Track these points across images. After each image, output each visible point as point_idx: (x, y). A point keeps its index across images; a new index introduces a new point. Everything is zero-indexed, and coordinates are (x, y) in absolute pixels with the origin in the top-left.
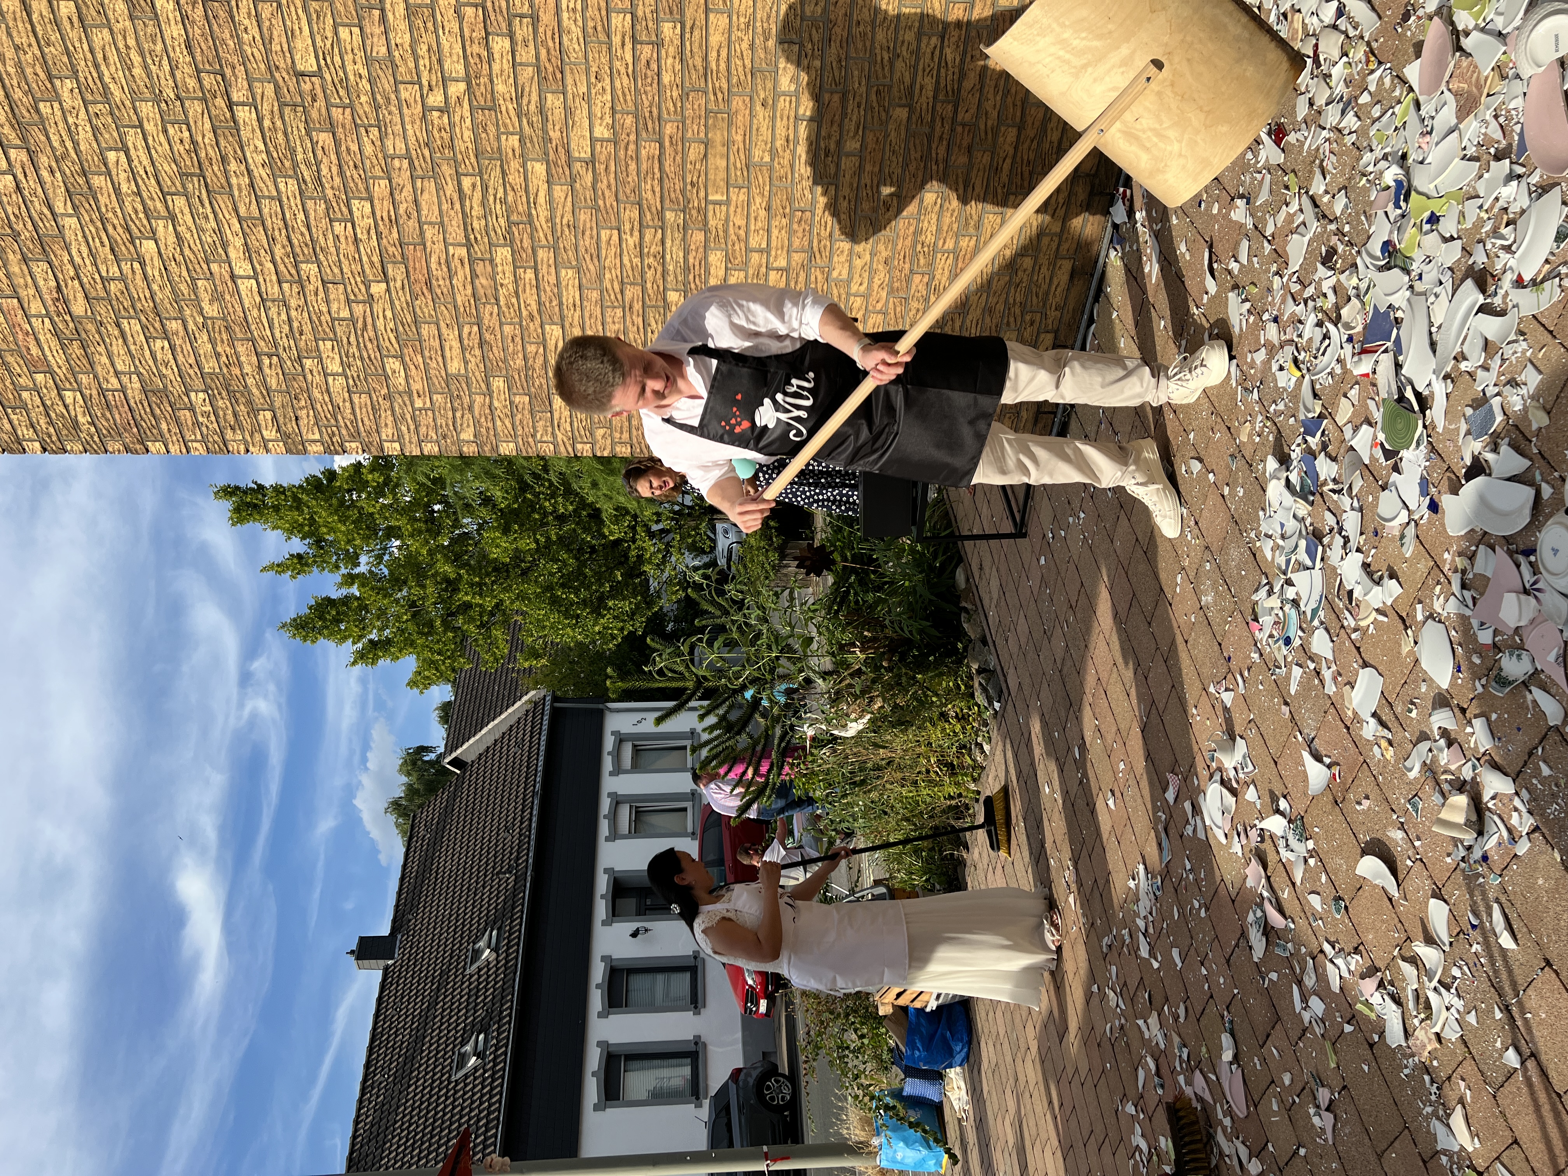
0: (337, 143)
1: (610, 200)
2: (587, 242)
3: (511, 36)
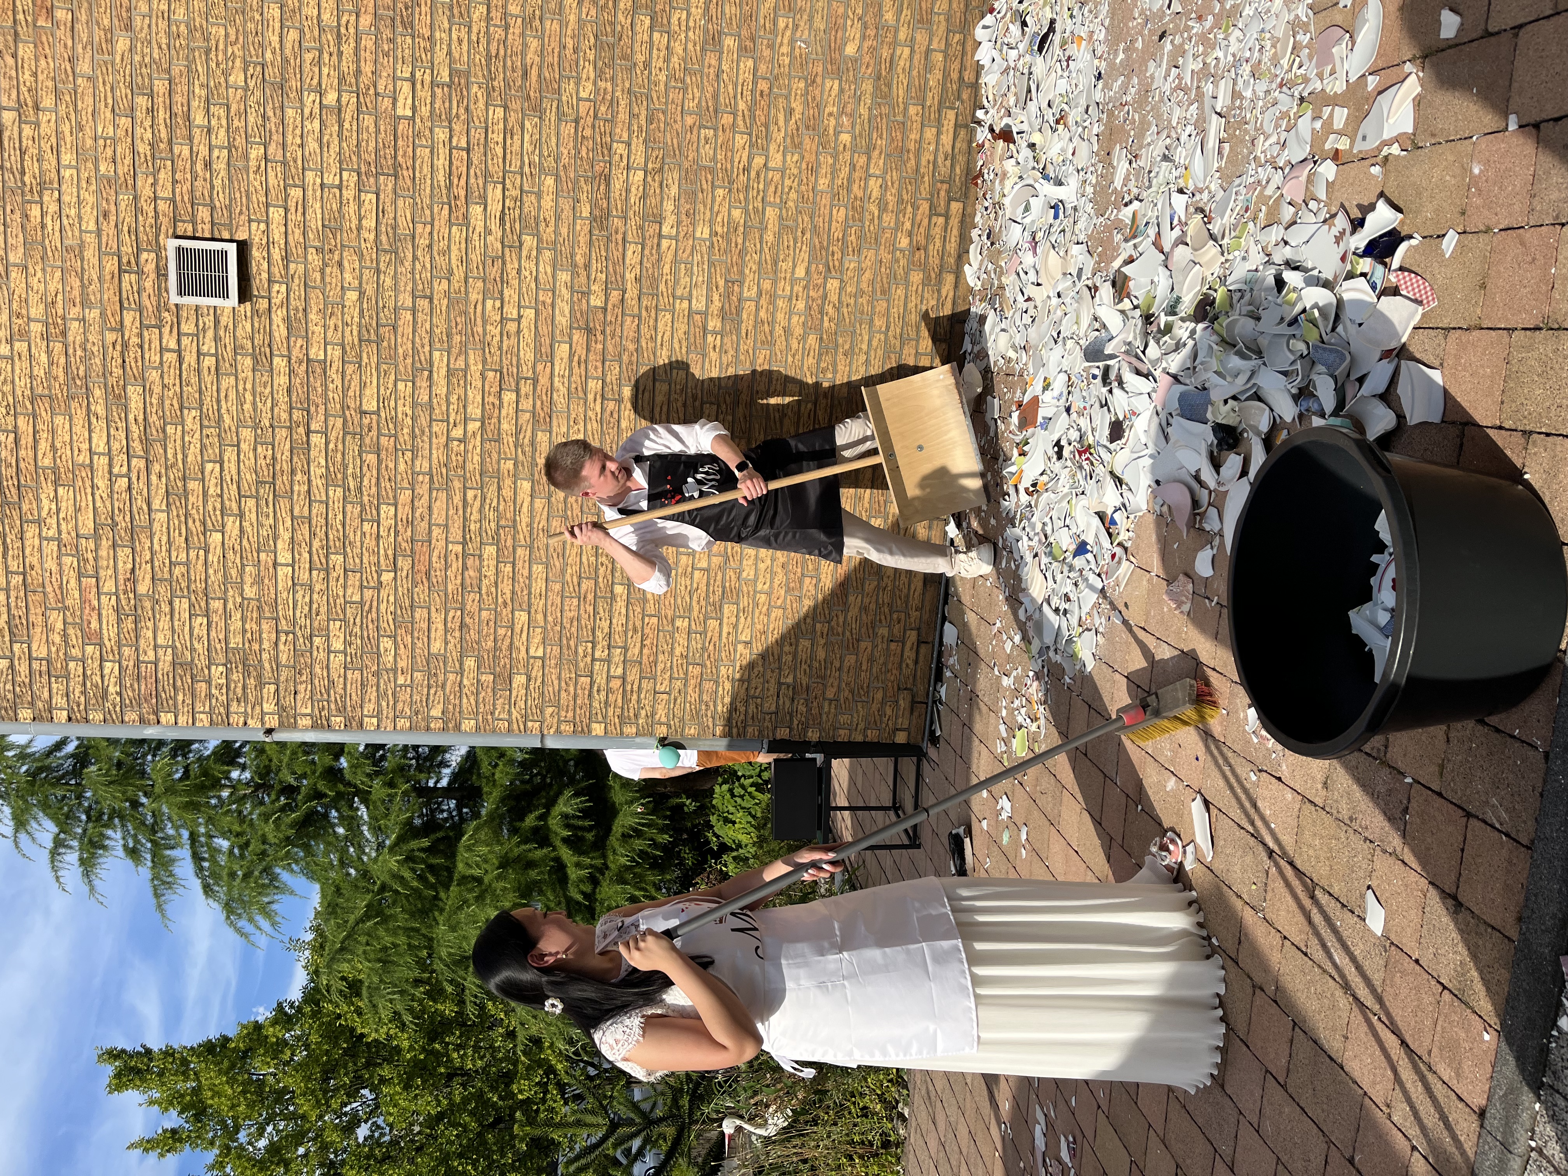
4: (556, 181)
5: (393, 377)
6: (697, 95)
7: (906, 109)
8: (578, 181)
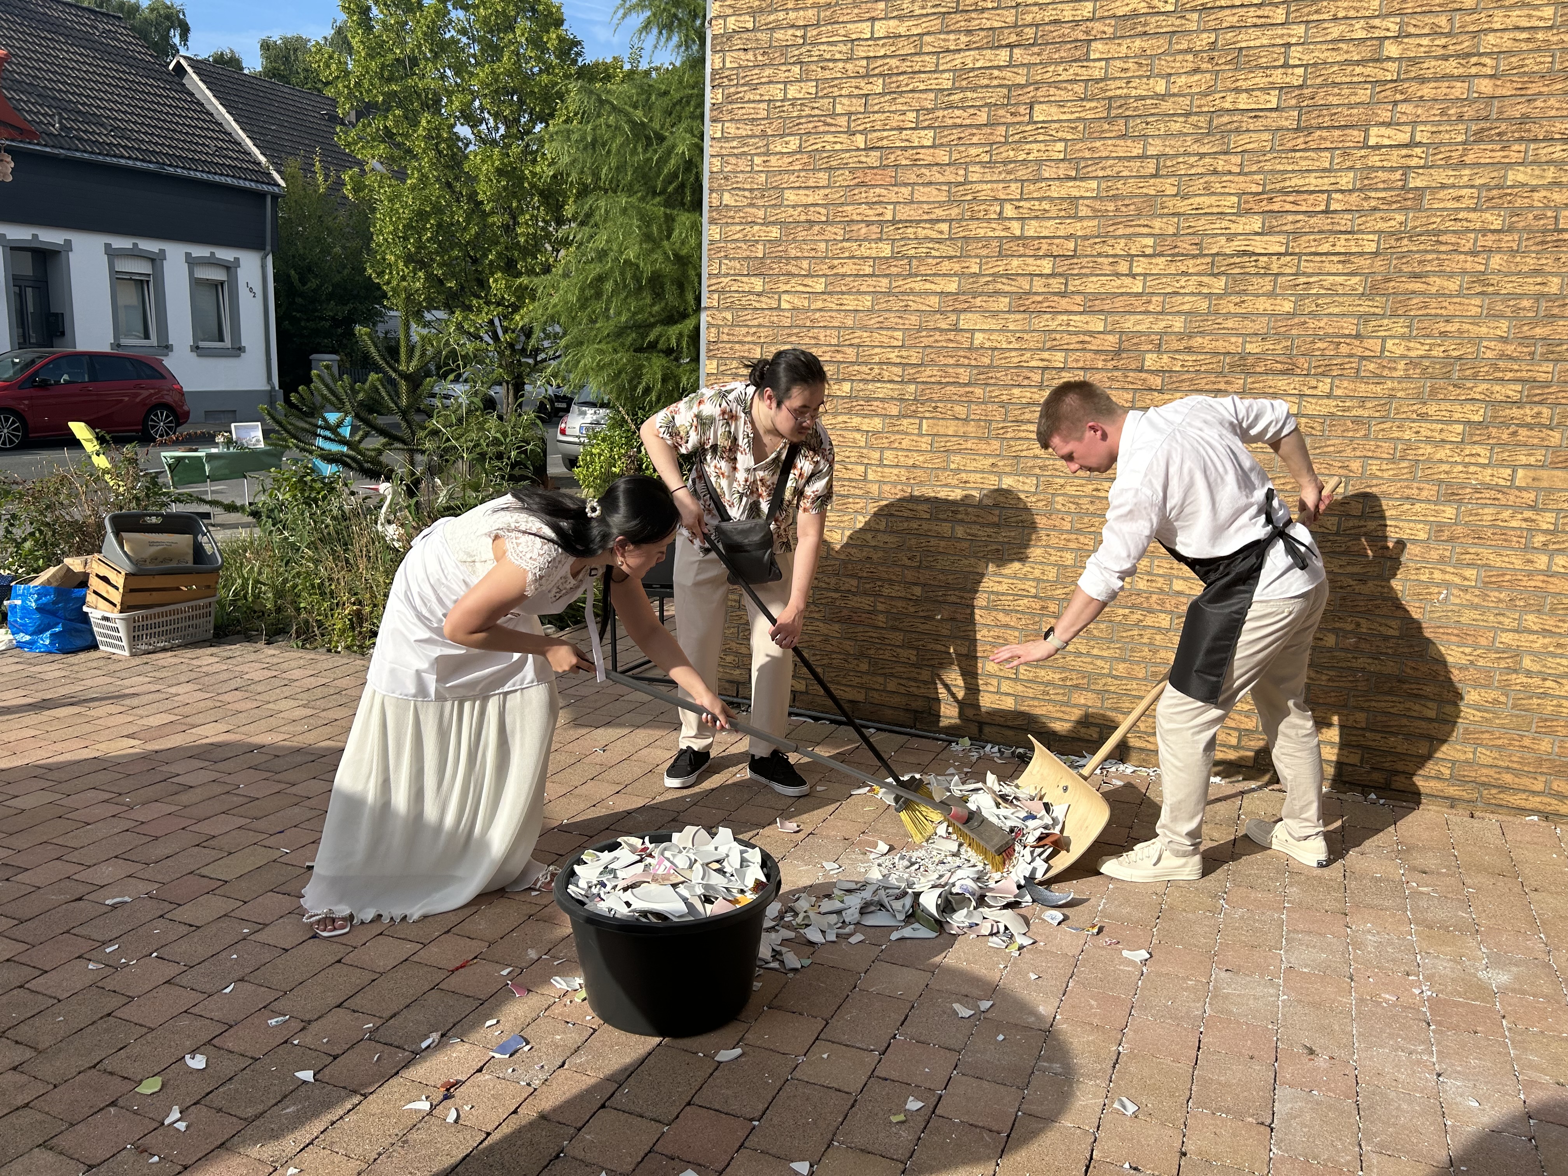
0: (979, 126)
1: (926, 341)
2: (893, 320)
3: (1053, 275)
4: (1288, 313)
5: (1069, 136)
6: (1386, 475)
7: (1362, 709)
8: (1287, 338)
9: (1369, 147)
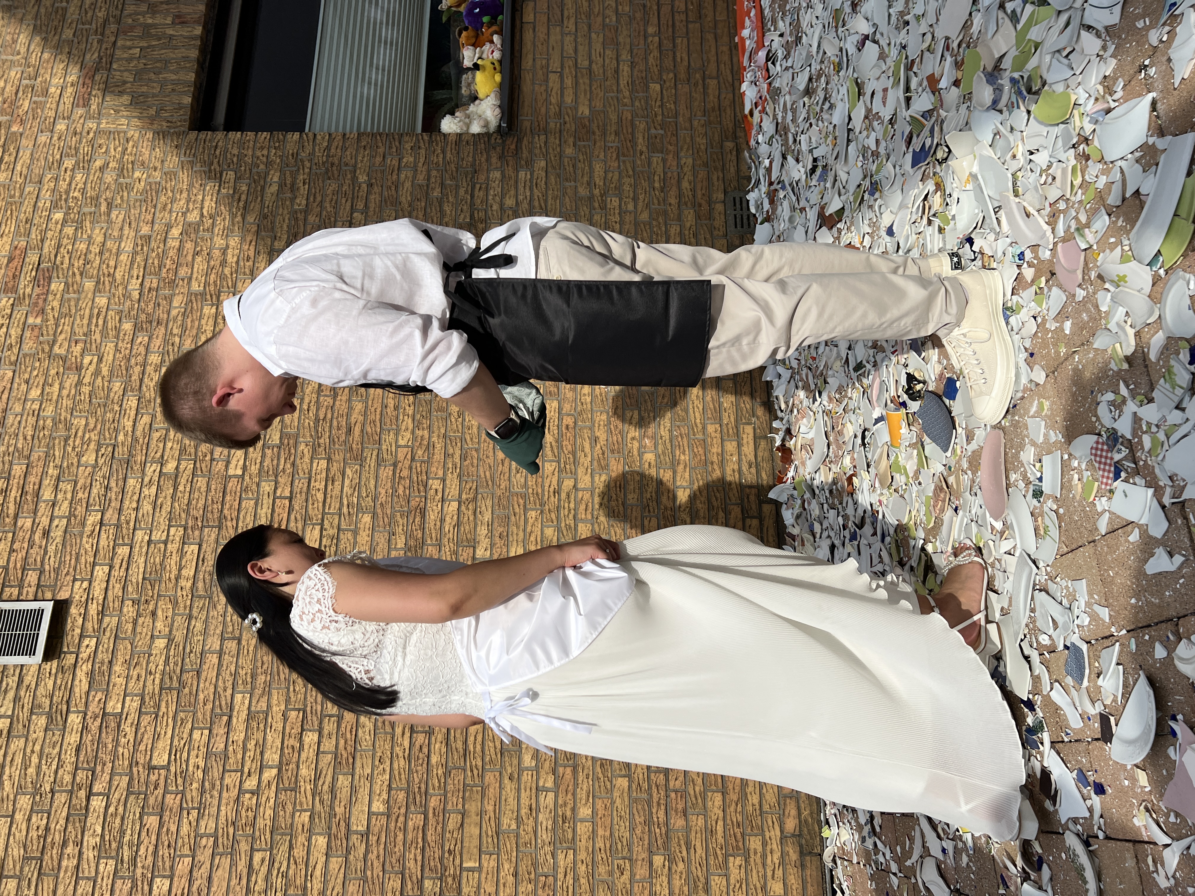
3: (320, 731)
5: (189, 726)
9: (243, 474)
